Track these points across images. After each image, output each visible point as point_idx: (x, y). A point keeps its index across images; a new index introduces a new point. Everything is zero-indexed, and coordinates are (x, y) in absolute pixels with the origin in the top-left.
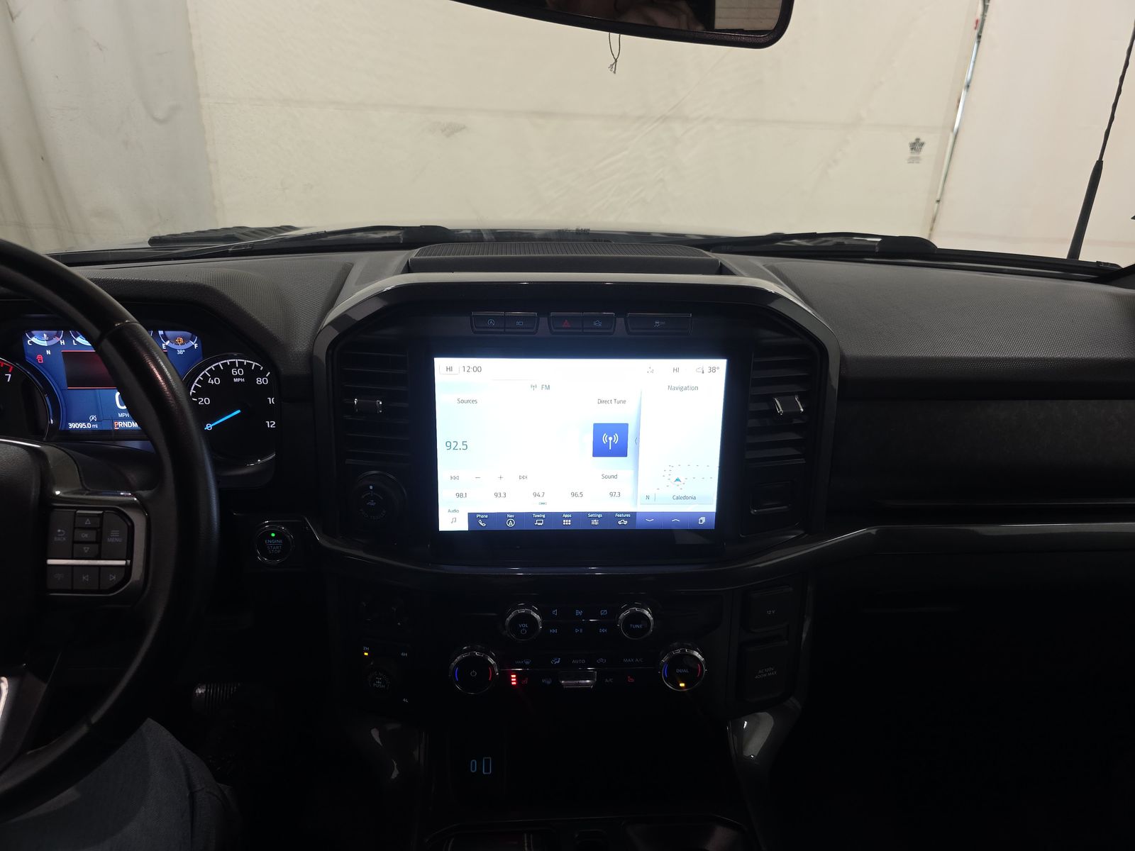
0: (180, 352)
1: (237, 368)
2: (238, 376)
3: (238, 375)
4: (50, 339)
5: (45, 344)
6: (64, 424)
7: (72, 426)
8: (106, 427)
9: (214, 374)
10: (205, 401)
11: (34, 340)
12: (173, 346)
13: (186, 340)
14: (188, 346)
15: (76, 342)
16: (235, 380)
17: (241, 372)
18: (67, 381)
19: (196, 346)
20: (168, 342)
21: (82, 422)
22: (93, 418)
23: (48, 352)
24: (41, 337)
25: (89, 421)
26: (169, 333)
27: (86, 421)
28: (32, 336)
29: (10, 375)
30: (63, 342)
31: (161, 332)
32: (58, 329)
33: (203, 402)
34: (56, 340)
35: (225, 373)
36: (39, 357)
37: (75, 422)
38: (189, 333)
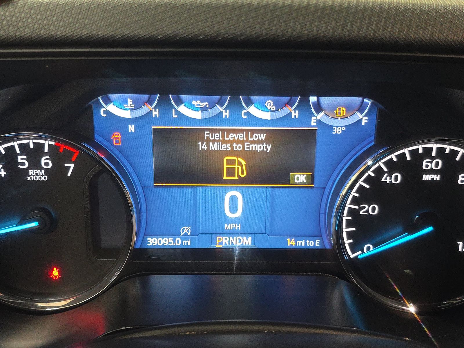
0: (338, 131)
1: (433, 158)
2: (431, 171)
3: (432, 169)
4: (137, 107)
5: (126, 114)
6: (141, 238)
7: (153, 242)
8: (203, 244)
9: (393, 167)
10: (372, 209)
11: (112, 108)
12: (328, 121)
14: (351, 120)
15: (177, 112)
16: (426, 177)
17: (437, 164)
18: (155, 175)
19: (364, 121)
20: (322, 114)
21: (168, 236)
22: (185, 231)
23: (131, 128)
24: (121, 105)
25: (178, 235)
26: (325, 100)
27: (175, 235)
28: (108, 101)
29: (72, 166)
30: (156, 113)
31: (313, 99)
32: (151, 91)
33: (367, 211)
34: (145, 109)
35: (411, 167)
36: (116, 136)
37: (157, 235)
38: (357, 100)
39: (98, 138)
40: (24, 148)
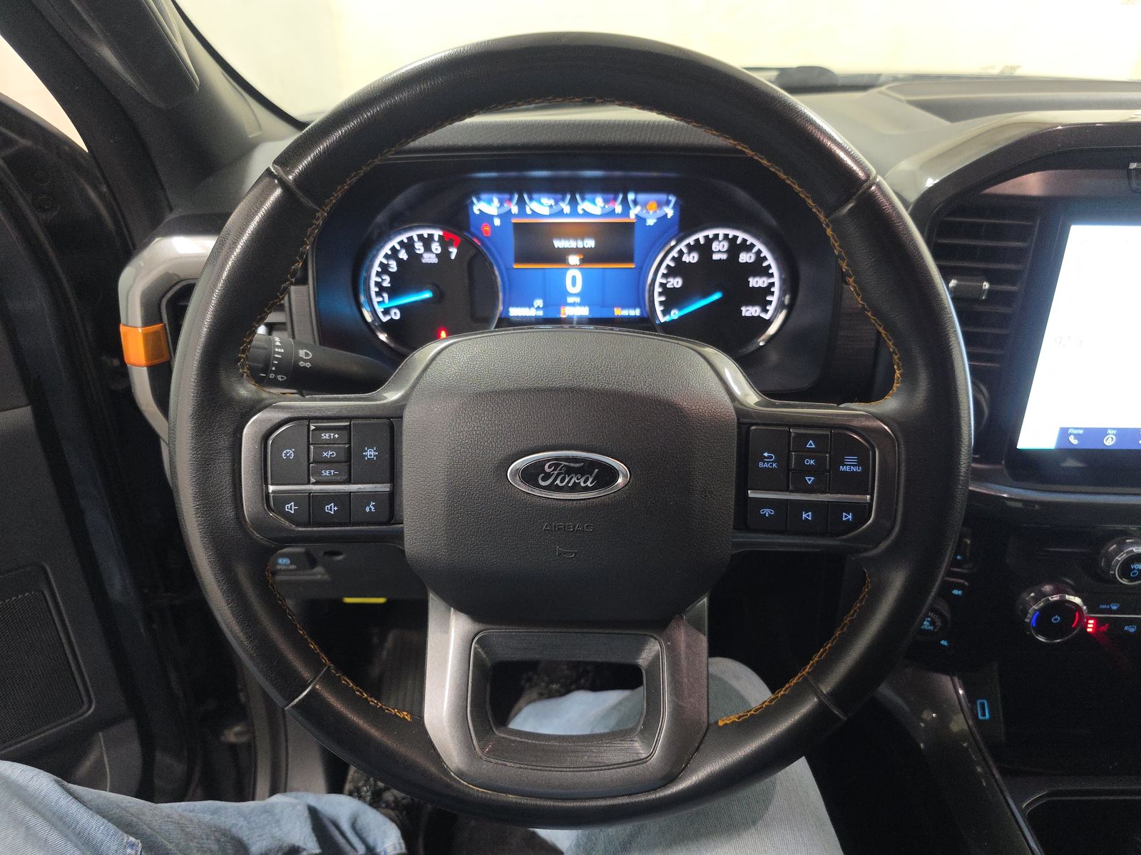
0: (650, 223)
1: (720, 242)
3: (720, 251)
4: (500, 205)
5: (494, 211)
6: (505, 309)
7: (514, 312)
9: (691, 248)
10: (676, 282)
11: (482, 206)
12: (643, 214)
13: (660, 205)
14: (660, 213)
15: (531, 209)
16: (715, 257)
17: (723, 246)
18: (515, 256)
19: (670, 214)
20: (638, 208)
21: (525, 307)
22: (538, 304)
23: (497, 222)
24: (490, 203)
25: (533, 307)
27: (530, 305)
28: (479, 201)
30: (515, 210)
31: (631, 196)
32: (511, 192)
33: (673, 284)
34: (507, 207)
35: (704, 249)
36: (486, 228)
37: (517, 307)
38: (663, 197)
39: (472, 230)
40: (420, 237)
